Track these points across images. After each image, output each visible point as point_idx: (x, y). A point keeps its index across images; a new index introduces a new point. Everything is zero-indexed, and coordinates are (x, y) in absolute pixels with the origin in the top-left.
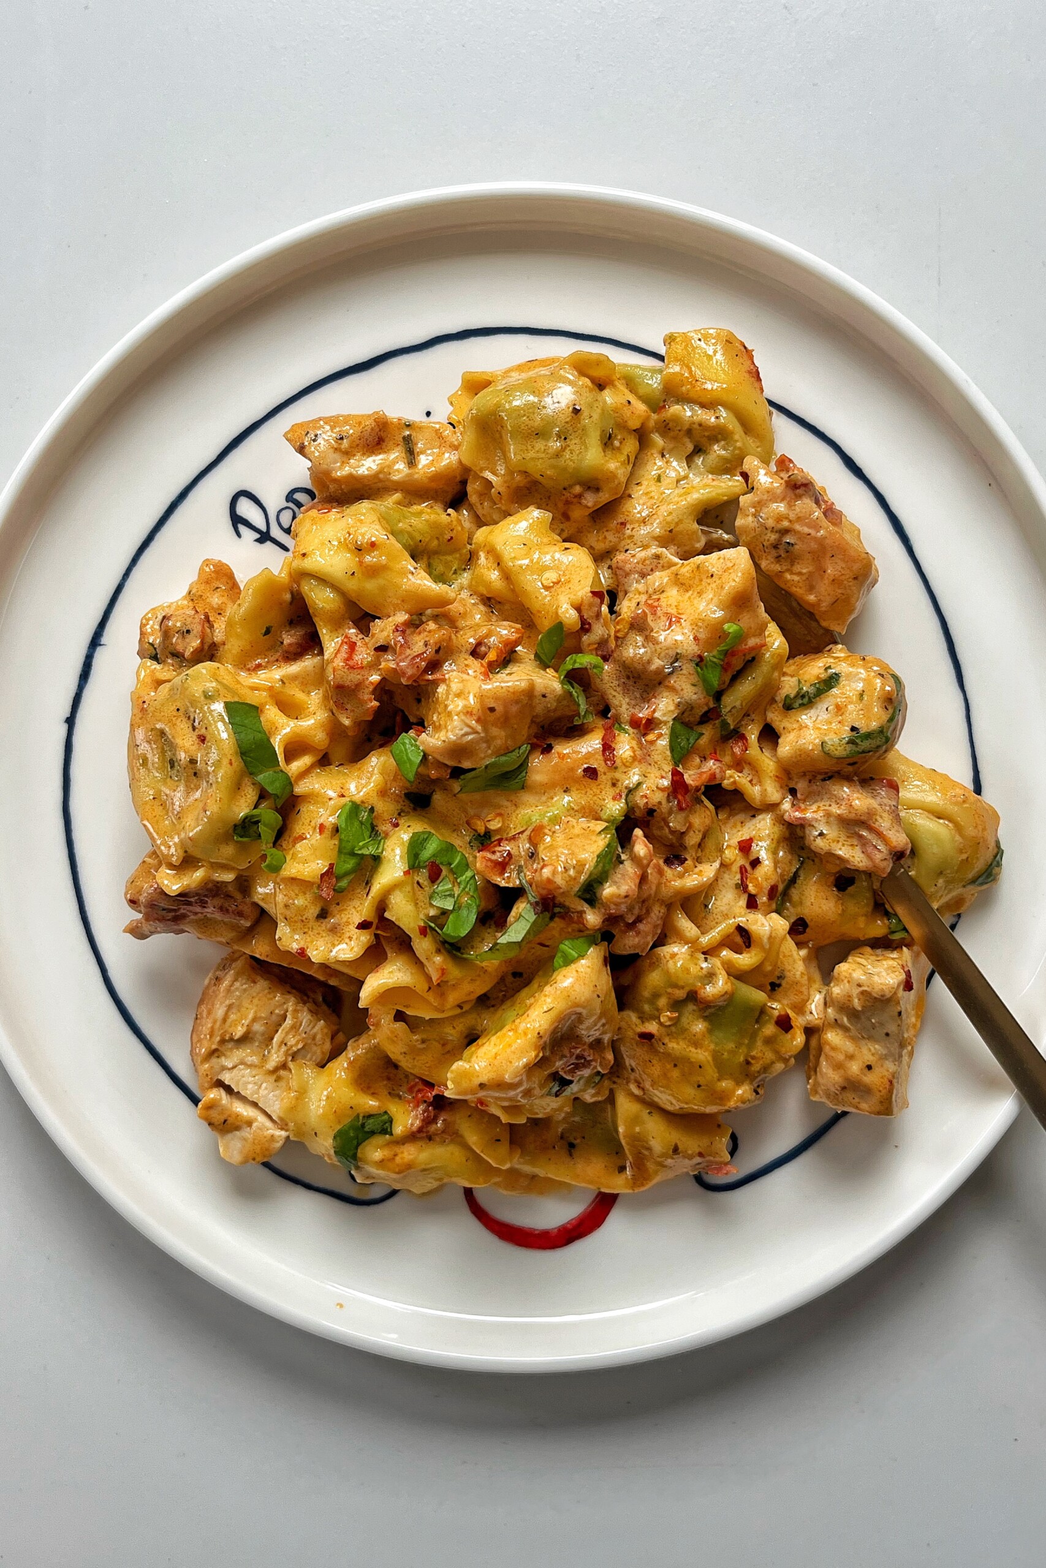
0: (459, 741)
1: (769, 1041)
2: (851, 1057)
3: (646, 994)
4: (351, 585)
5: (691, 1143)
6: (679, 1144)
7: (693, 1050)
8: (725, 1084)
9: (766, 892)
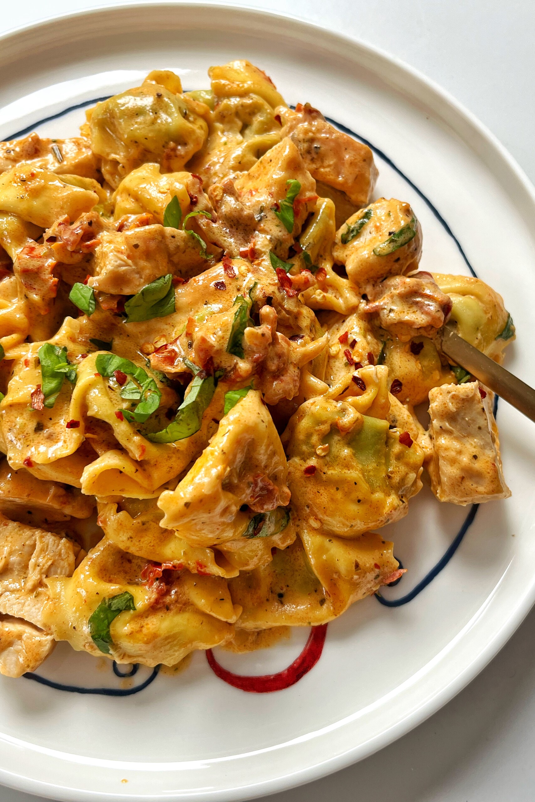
0: (116, 270)
1: (399, 457)
2: (460, 452)
3: (301, 436)
4: (22, 206)
5: (367, 558)
6: (357, 560)
7: (347, 471)
8: (378, 496)
9: (366, 357)
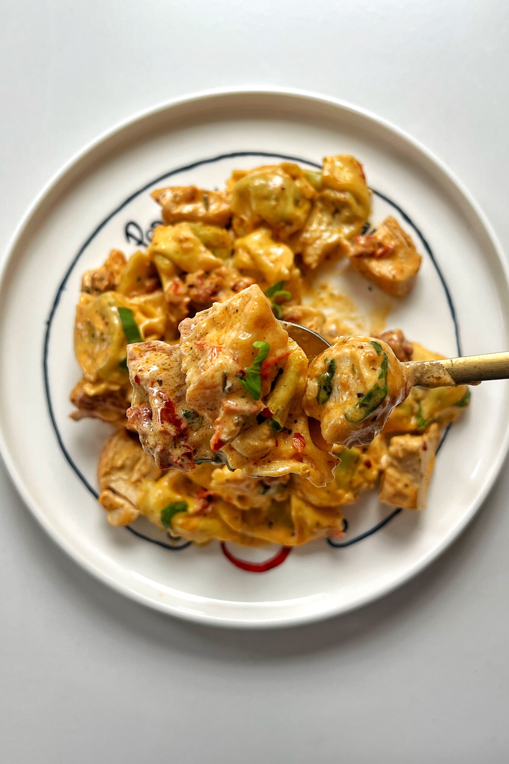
1: (362, 473)
2: (398, 480)
4: (177, 257)
5: (325, 521)
6: (319, 522)
8: (340, 492)
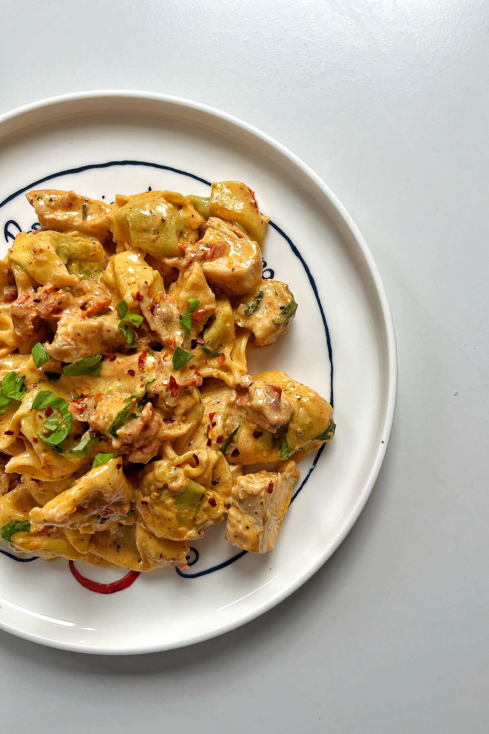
1: (205, 510)
2: (239, 522)
3: (145, 483)
4: (30, 269)
5: (168, 553)
6: (162, 553)
7: (166, 512)
8: (182, 529)
9: (216, 438)
